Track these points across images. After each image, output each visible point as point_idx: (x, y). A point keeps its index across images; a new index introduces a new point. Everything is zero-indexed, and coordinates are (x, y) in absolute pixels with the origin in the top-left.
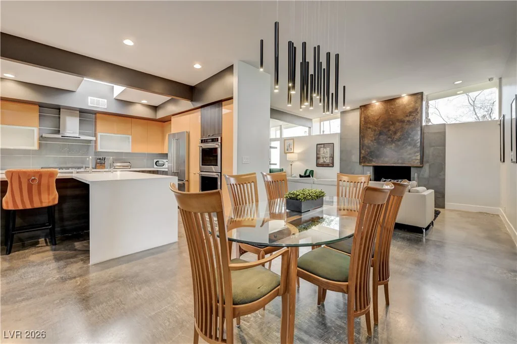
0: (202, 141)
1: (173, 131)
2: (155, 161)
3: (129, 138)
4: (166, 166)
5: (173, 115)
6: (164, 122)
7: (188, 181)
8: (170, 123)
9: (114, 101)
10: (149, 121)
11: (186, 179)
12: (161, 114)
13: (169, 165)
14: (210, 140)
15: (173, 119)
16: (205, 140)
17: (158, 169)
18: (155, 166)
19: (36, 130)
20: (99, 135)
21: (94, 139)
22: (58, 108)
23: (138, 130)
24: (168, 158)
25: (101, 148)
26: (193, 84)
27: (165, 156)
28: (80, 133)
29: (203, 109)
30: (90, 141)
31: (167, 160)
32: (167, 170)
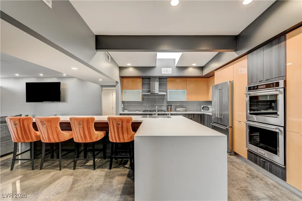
0: (250, 89)
1: (216, 83)
2: (202, 106)
3: (185, 91)
4: (211, 110)
5: (216, 70)
6: (209, 78)
7: (231, 127)
8: (214, 78)
9: (175, 68)
10: (198, 79)
11: (230, 125)
12: (206, 72)
13: (213, 109)
14: (265, 86)
15: (216, 73)
16: (254, 87)
17: (205, 113)
18: (202, 110)
19: (141, 91)
20: (168, 91)
21: (165, 93)
22: (149, 78)
23: (191, 86)
24: (212, 104)
25: (169, 99)
26: (237, 34)
27: (210, 102)
28: (159, 91)
29: (249, 55)
30: (164, 95)
31: (211, 106)
32: (211, 114)
